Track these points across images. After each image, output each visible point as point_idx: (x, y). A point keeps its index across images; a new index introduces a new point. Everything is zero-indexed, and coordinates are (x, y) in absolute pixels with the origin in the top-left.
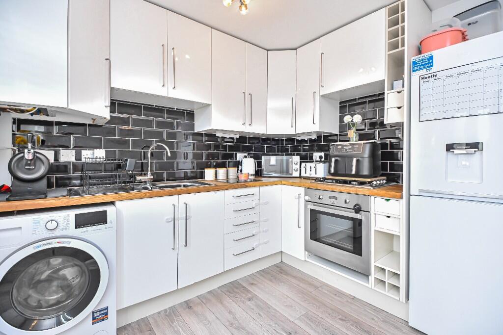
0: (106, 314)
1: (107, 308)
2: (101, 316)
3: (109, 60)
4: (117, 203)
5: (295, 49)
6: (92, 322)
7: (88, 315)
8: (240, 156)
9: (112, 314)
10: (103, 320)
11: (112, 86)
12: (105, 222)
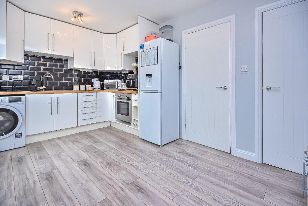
0: (21, 135)
1: (21, 133)
2: (19, 135)
3: (24, 40)
4: (26, 95)
5: (116, 34)
6: (15, 137)
7: (13, 134)
8: (94, 80)
9: (24, 136)
10: (20, 137)
11: (25, 50)
12: (21, 101)
